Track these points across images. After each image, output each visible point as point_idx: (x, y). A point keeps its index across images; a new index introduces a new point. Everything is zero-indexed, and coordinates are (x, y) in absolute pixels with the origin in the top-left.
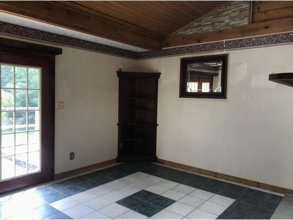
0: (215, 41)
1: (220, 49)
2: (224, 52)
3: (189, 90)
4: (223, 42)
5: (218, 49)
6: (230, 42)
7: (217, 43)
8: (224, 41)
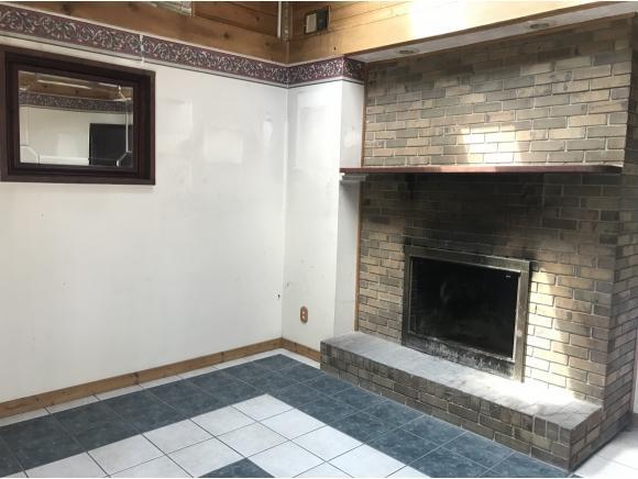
0: (119, 25)
1: (131, 52)
2: (142, 64)
3: (24, 158)
4: (138, 36)
5: (124, 50)
6: (156, 41)
7: (124, 34)
8: (142, 34)
